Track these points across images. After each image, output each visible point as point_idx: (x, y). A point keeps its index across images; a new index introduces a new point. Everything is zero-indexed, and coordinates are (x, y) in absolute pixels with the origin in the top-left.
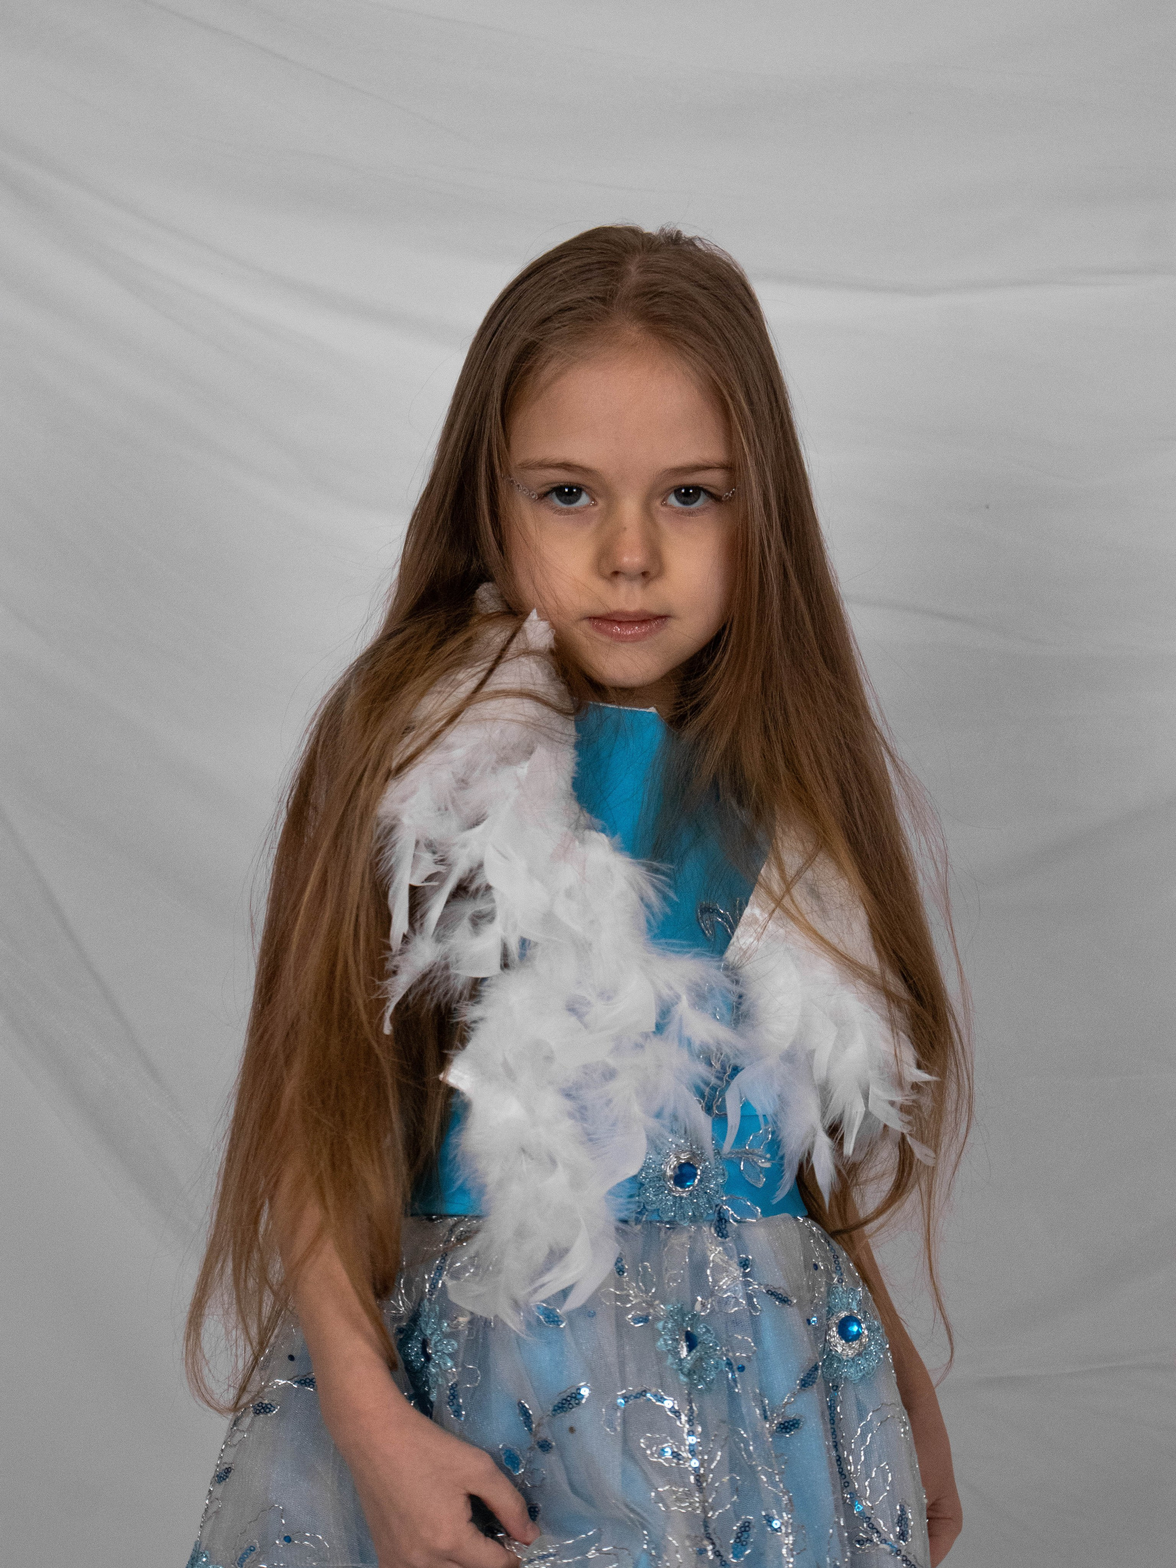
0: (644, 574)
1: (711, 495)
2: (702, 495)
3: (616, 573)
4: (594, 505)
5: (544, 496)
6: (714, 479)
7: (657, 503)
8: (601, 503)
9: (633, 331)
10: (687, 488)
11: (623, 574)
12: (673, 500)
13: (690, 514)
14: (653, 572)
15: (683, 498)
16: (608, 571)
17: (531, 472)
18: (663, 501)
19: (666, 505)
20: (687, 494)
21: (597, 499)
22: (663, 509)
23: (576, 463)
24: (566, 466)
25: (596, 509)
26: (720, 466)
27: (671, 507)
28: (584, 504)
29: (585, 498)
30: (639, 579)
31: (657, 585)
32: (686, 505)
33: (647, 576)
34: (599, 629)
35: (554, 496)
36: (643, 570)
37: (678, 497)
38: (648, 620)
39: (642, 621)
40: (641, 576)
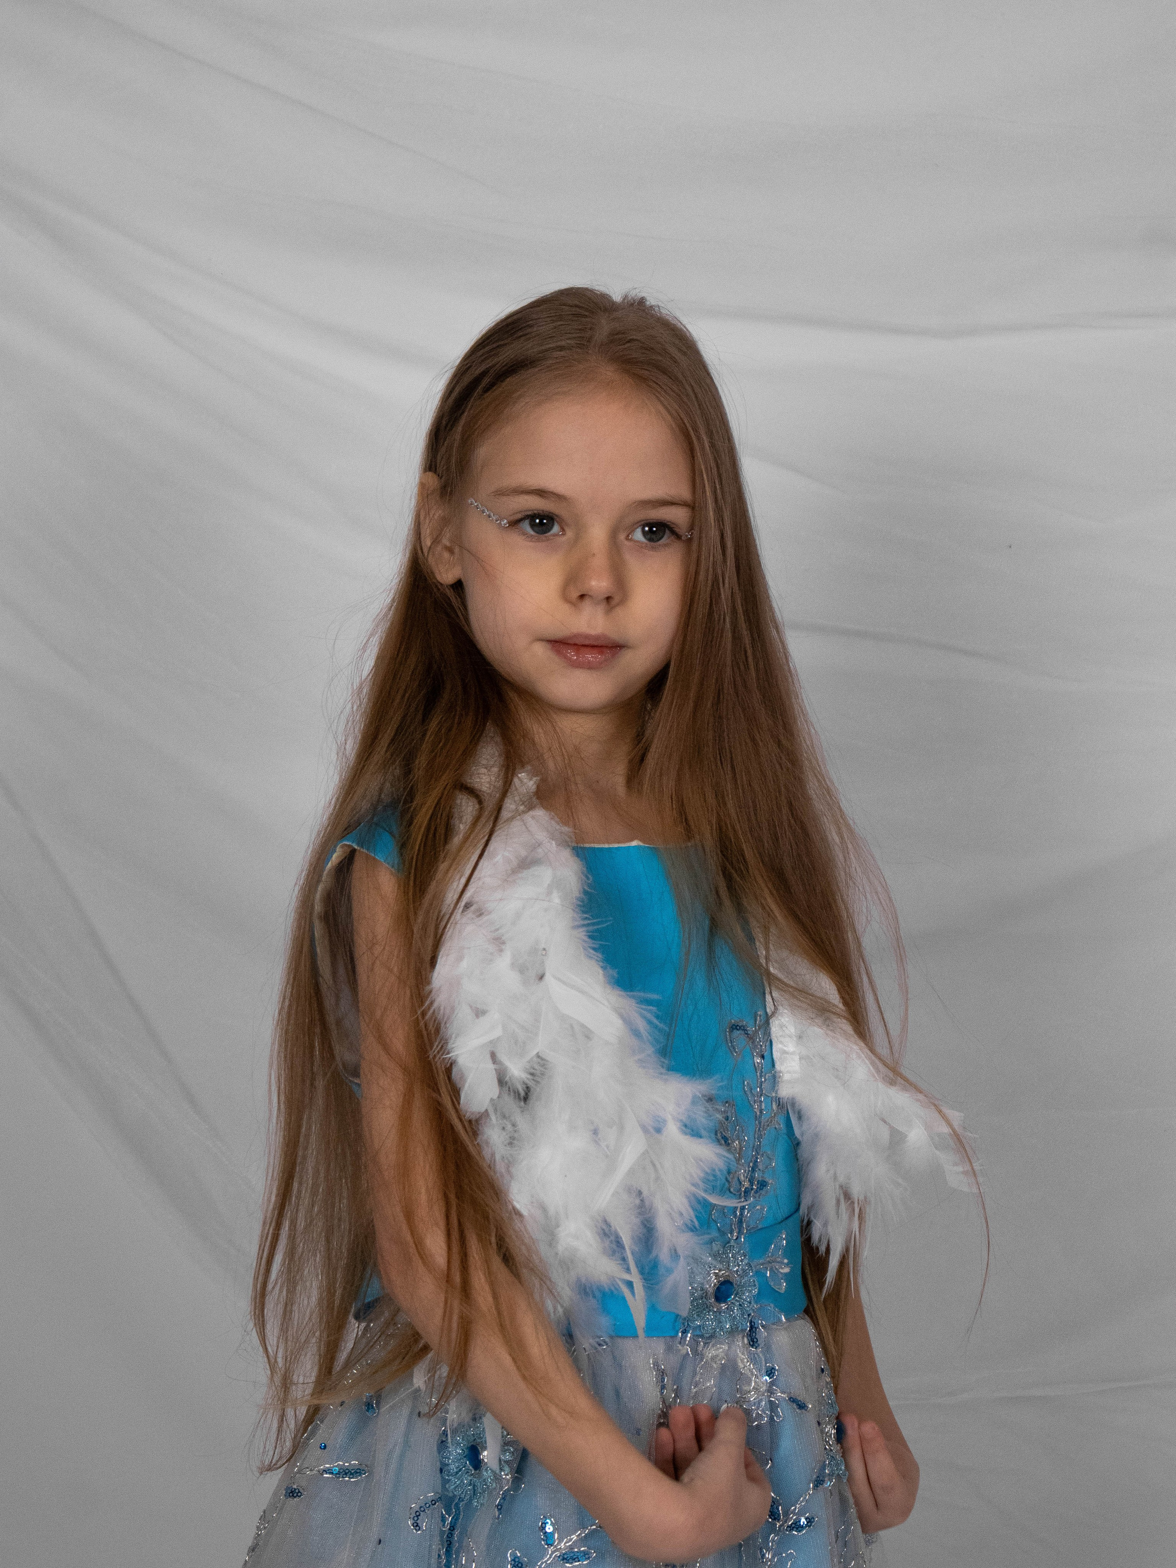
0: (608, 599)
1: (675, 534)
2: (666, 532)
3: (582, 596)
4: (562, 534)
5: (514, 524)
6: (678, 516)
7: (622, 537)
8: (570, 533)
9: (608, 372)
10: (651, 525)
11: (590, 596)
14: (616, 599)
16: (575, 595)
17: (505, 499)
18: (628, 536)
19: (631, 540)
20: (652, 531)
21: (566, 528)
22: (627, 543)
23: (551, 490)
24: (541, 493)
25: (564, 539)
26: (684, 504)
27: (638, 542)
28: (554, 535)
29: (556, 529)
30: (605, 603)
31: (619, 612)
32: (650, 540)
33: (611, 602)
34: (557, 652)
35: (526, 525)
36: (607, 595)
37: (643, 533)
38: (604, 646)
39: (598, 646)
40: (605, 600)
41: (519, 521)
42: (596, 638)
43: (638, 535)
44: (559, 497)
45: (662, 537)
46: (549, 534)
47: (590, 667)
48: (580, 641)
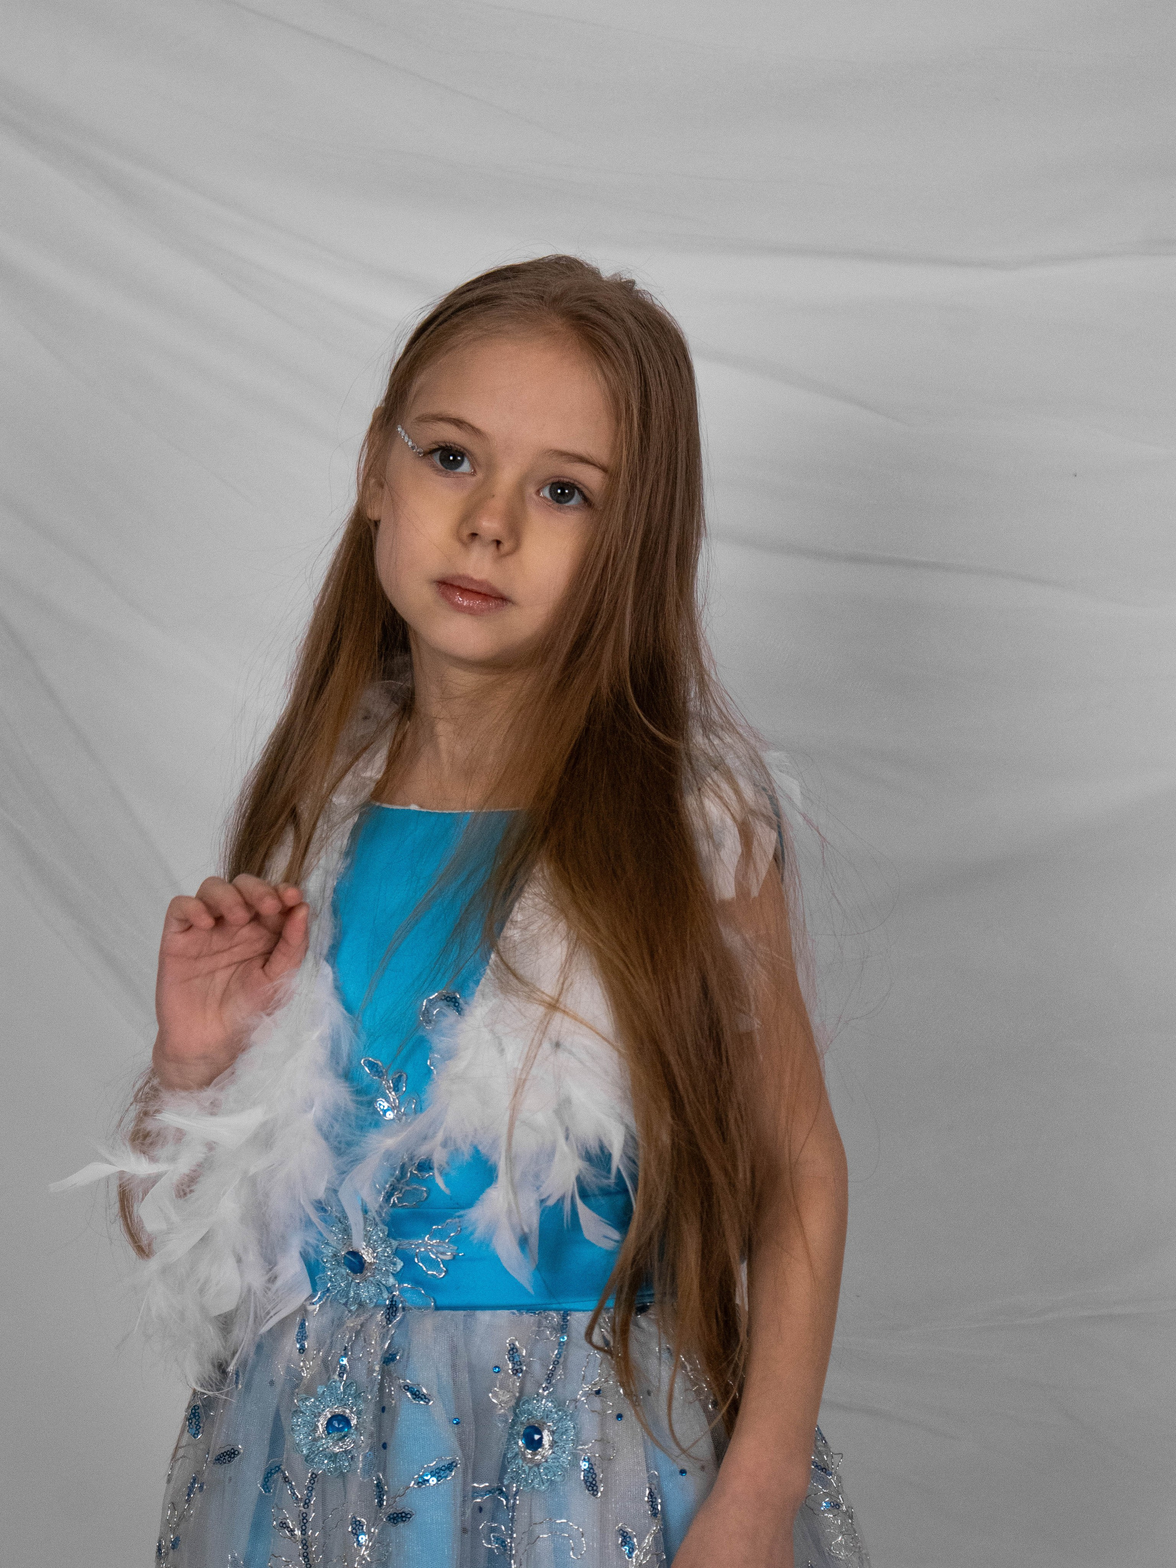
1: (585, 499)
2: (576, 500)
5: (428, 454)
6: (592, 479)
7: (531, 490)
8: (480, 475)
10: (564, 486)
11: (481, 537)
12: (546, 493)
13: (560, 510)
15: (558, 498)
16: (466, 532)
17: (424, 425)
18: (536, 491)
19: (539, 496)
20: (563, 494)
21: (478, 469)
24: (459, 423)
26: (604, 469)
27: (543, 499)
28: (465, 473)
29: (466, 467)
30: (493, 547)
31: (509, 563)
33: (501, 546)
34: (444, 595)
35: (436, 458)
36: (498, 539)
37: (552, 492)
38: (490, 596)
39: (485, 595)
40: (495, 544)
41: (432, 452)
42: (481, 583)
43: (549, 492)
44: (476, 431)
45: (572, 500)
46: (460, 471)
47: (470, 612)
48: (464, 585)
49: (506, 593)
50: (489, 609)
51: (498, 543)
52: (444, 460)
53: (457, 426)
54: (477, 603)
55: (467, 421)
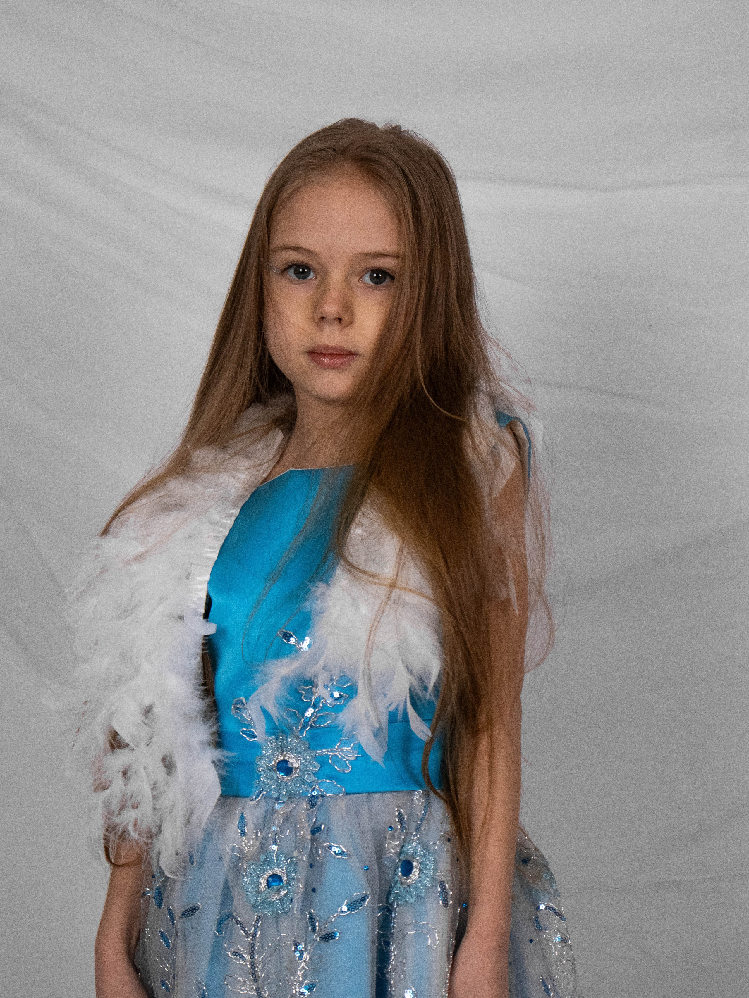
1: (393, 278)
2: (388, 278)
4: (315, 278)
5: (284, 271)
7: (355, 280)
8: (320, 278)
9: (347, 168)
10: (377, 273)
11: (327, 318)
13: (379, 289)
14: (346, 319)
15: (375, 280)
16: (317, 318)
17: (277, 254)
18: (359, 279)
19: (362, 282)
20: (377, 277)
21: (318, 274)
22: (359, 283)
24: (296, 249)
25: (317, 281)
26: (397, 257)
27: (365, 283)
28: (311, 279)
29: (312, 275)
30: (337, 323)
31: (350, 330)
32: (376, 283)
33: (342, 322)
34: (313, 360)
35: (291, 272)
36: (339, 317)
37: (371, 277)
38: (343, 354)
39: (339, 354)
40: (338, 321)
41: (286, 269)
42: (333, 348)
43: (367, 279)
44: (308, 252)
45: (384, 280)
46: (309, 278)
47: (334, 368)
48: (324, 351)
49: (353, 350)
50: (345, 363)
51: (340, 320)
52: (297, 273)
53: (296, 251)
54: (336, 361)
55: (302, 247)
